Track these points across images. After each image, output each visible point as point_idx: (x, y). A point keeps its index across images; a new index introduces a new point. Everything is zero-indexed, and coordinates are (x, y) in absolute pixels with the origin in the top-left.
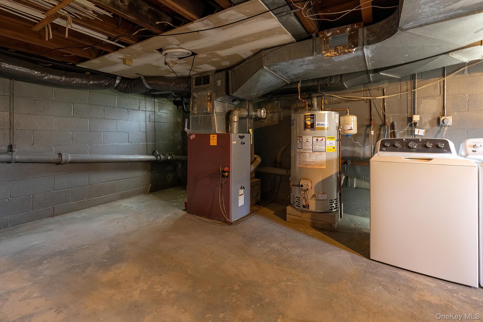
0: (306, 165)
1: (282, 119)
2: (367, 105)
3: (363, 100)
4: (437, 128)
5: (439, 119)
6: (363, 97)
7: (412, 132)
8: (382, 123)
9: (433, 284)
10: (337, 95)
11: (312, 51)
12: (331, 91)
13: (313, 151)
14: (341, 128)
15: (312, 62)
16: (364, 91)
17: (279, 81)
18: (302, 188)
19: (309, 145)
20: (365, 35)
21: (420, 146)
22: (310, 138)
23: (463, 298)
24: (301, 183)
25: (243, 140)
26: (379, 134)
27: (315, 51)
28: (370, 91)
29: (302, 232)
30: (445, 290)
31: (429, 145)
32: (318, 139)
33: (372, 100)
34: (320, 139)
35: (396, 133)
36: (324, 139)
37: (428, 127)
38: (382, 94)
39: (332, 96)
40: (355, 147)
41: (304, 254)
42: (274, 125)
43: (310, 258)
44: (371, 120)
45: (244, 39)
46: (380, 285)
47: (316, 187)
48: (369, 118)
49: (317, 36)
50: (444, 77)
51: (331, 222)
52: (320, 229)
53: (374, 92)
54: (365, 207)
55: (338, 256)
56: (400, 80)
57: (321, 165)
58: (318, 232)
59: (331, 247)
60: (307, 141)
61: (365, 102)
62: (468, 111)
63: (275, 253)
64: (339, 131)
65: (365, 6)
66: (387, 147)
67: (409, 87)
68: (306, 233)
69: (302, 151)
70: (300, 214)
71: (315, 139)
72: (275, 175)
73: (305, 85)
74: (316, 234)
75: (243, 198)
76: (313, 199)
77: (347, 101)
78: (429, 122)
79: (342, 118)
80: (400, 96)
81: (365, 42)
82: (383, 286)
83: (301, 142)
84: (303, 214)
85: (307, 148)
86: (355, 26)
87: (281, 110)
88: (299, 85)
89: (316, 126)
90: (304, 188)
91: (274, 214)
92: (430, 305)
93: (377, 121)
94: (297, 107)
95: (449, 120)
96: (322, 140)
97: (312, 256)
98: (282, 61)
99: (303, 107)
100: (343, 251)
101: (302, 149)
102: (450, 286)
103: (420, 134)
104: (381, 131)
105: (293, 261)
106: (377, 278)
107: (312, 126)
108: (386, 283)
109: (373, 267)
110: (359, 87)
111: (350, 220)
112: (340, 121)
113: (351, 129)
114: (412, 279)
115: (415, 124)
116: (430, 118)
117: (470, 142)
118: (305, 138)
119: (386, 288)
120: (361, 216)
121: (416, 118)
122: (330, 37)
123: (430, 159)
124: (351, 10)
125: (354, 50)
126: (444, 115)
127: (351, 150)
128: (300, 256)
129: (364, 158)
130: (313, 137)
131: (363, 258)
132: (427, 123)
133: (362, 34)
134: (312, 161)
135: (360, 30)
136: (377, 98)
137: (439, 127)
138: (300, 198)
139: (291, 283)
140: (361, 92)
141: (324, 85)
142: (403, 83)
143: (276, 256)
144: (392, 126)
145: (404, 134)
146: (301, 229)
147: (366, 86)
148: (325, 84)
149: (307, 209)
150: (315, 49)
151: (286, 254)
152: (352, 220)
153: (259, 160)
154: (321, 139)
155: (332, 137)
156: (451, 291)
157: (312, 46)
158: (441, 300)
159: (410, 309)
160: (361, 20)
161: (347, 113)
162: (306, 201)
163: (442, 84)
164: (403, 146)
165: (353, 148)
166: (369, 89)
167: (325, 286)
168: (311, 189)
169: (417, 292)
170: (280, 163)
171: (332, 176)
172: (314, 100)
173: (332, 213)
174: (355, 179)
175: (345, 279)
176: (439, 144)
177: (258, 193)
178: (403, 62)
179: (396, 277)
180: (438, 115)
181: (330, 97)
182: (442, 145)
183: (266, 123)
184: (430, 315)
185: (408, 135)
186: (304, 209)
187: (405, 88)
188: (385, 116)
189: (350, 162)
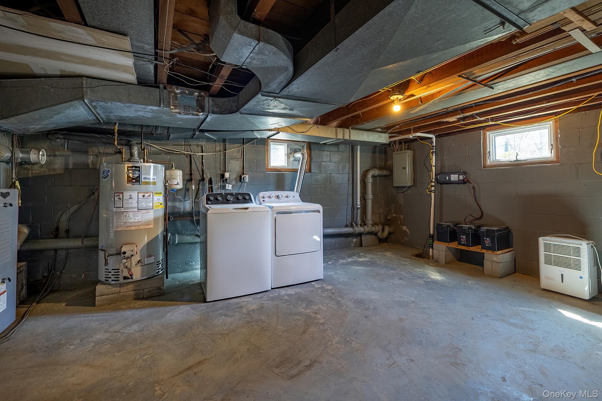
0: (128, 227)
1: (71, 167)
2: (188, 160)
3: (184, 154)
4: (239, 184)
5: (241, 177)
6: (184, 151)
7: (224, 187)
8: (200, 179)
9: (250, 299)
10: (156, 145)
11: (159, 102)
12: (149, 139)
13: (138, 210)
14: (168, 183)
15: (153, 111)
16: (184, 145)
17: (90, 118)
18: (125, 255)
19: (133, 202)
20: (211, 104)
21: (235, 199)
22: (134, 195)
23: (266, 299)
24: (123, 250)
25: (8, 200)
26: (199, 188)
27: (162, 103)
28: (191, 147)
29: (125, 309)
30: (257, 299)
31: (240, 197)
32: (144, 195)
33: (192, 156)
34: (146, 195)
35: (213, 187)
36: (152, 194)
37: (234, 183)
38: (200, 150)
39: (150, 145)
40: (175, 202)
41: (143, 327)
42: (54, 174)
43: (153, 327)
44: (191, 174)
45: (62, 57)
46: (222, 316)
47: (141, 250)
48: (189, 173)
49: (165, 88)
50: (244, 145)
51: (160, 286)
52: (147, 297)
53: (194, 148)
54: (185, 261)
55: (179, 312)
56: (215, 141)
57: (149, 225)
58: (145, 302)
59: (168, 309)
60: (131, 198)
61: (185, 157)
62: (256, 172)
63: (106, 343)
64: (166, 186)
65: (218, 84)
66: (212, 200)
67: (222, 148)
68: (132, 308)
69: (122, 210)
70: (117, 289)
71: (141, 195)
72: (56, 250)
73: (123, 128)
74: (145, 304)
75: (6, 298)
76: (138, 266)
77: (168, 153)
78: (235, 179)
79: (168, 172)
80: (215, 155)
81: (211, 111)
82: (225, 315)
83: (120, 199)
84: (122, 289)
85: (131, 206)
86: (202, 93)
87: (70, 153)
88: (116, 128)
89: (143, 180)
90: (128, 255)
91: (66, 306)
92: (253, 311)
93: (197, 176)
94: (99, 153)
95: (247, 178)
96: (149, 196)
97: (153, 324)
98: (117, 101)
99: (109, 153)
100: (182, 307)
101: (123, 207)
102: (259, 296)
103: (229, 189)
104: (200, 185)
105: (136, 338)
106: (218, 312)
107: (137, 180)
108: (225, 312)
109: (211, 307)
110: (180, 140)
111: (172, 279)
112: (166, 175)
113: (178, 184)
114: (239, 302)
115: (226, 180)
116: (235, 176)
117: (261, 194)
118: (126, 195)
119: (226, 315)
120: (182, 272)
121: (227, 175)
122: (179, 95)
123: (247, 208)
124: (207, 83)
125: (202, 114)
126: (243, 174)
127: (171, 205)
128: (140, 331)
129: (184, 212)
130: (138, 192)
131: (201, 304)
132: (234, 179)
133: (208, 102)
134: (137, 221)
135: (207, 99)
136: (197, 154)
137: (241, 183)
138: (119, 269)
139: (147, 356)
140: (182, 146)
141: (148, 133)
142: (217, 144)
143: (109, 346)
144: (210, 181)
145: (218, 188)
146: (124, 307)
147: (186, 140)
148: (150, 132)
149: (130, 280)
150: (162, 101)
151: (122, 337)
152: (174, 278)
153: (26, 231)
154: (149, 194)
155: (160, 192)
156: (260, 298)
157: (158, 96)
158: (257, 305)
159: (245, 320)
160: (209, 91)
161: (172, 167)
162: (129, 270)
163: (242, 150)
164: (223, 199)
165: (174, 203)
166: (190, 144)
167: (182, 339)
168: (136, 254)
169: (245, 308)
170: (67, 231)
171: (158, 236)
172: (134, 148)
173: (159, 275)
174: (177, 235)
175: (196, 326)
176: (245, 196)
177: (22, 285)
178: (225, 130)
179: (229, 305)
180: (240, 173)
181: (147, 146)
182: (247, 197)
183: (36, 172)
184: (256, 316)
185: (221, 189)
186: (126, 281)
187: (218, 148)
188: (203, 171)
189: (173, 218)
